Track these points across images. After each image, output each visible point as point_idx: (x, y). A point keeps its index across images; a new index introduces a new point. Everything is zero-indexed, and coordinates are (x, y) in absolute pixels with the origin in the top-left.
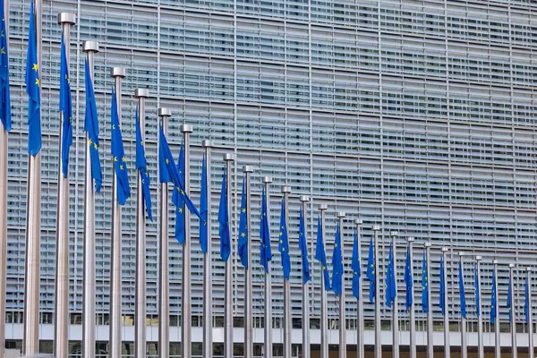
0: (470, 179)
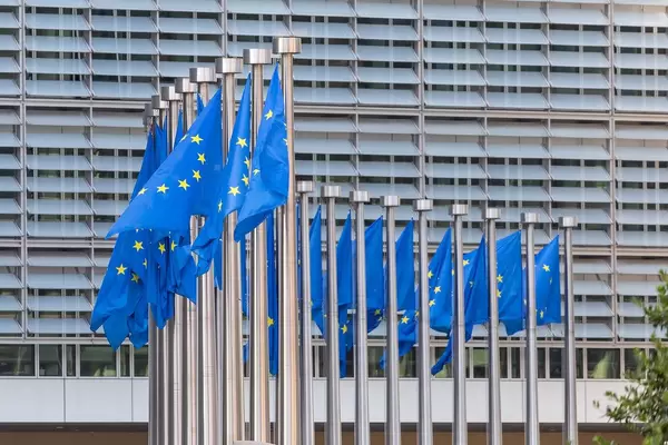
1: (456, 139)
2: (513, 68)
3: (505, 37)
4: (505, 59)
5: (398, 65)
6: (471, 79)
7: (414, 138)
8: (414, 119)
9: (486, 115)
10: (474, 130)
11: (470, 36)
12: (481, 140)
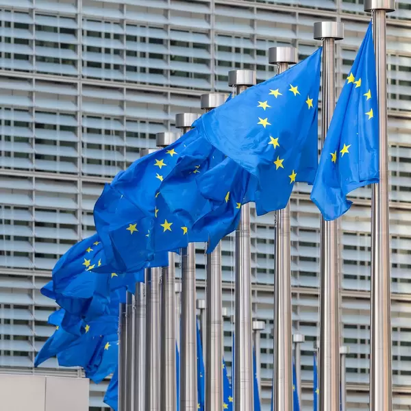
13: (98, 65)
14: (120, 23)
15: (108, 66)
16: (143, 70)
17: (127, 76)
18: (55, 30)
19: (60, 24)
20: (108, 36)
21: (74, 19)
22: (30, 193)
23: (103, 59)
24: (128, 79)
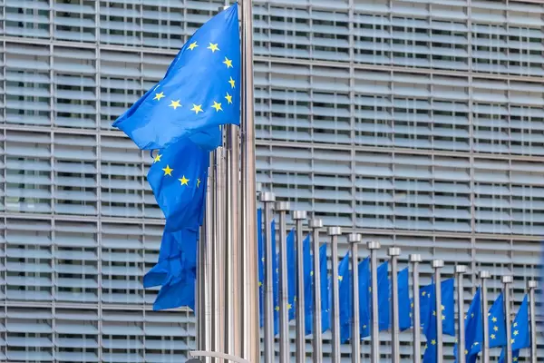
0: (388, 97)
1: (494, 252)
2: (528, 211)
3: (523, 193)
4: (524, 205)
5: (460, 208)
6: (502, 217)
7: (469, 251)
8: (468, 240)
9: (512, 238)
10: (504, 247)
11: (502, 191)
12: (509, 253)
13: (370, 52)
14: (387, 16)
15: (379, 53)
16: (410, 55)
17: (393, 61)
18: (331, 23)
19: (336, 18)
20: (378, 27)
21: (346, 14)
22: (309, 162)
23: (374, 47)
24: (395, 63)
